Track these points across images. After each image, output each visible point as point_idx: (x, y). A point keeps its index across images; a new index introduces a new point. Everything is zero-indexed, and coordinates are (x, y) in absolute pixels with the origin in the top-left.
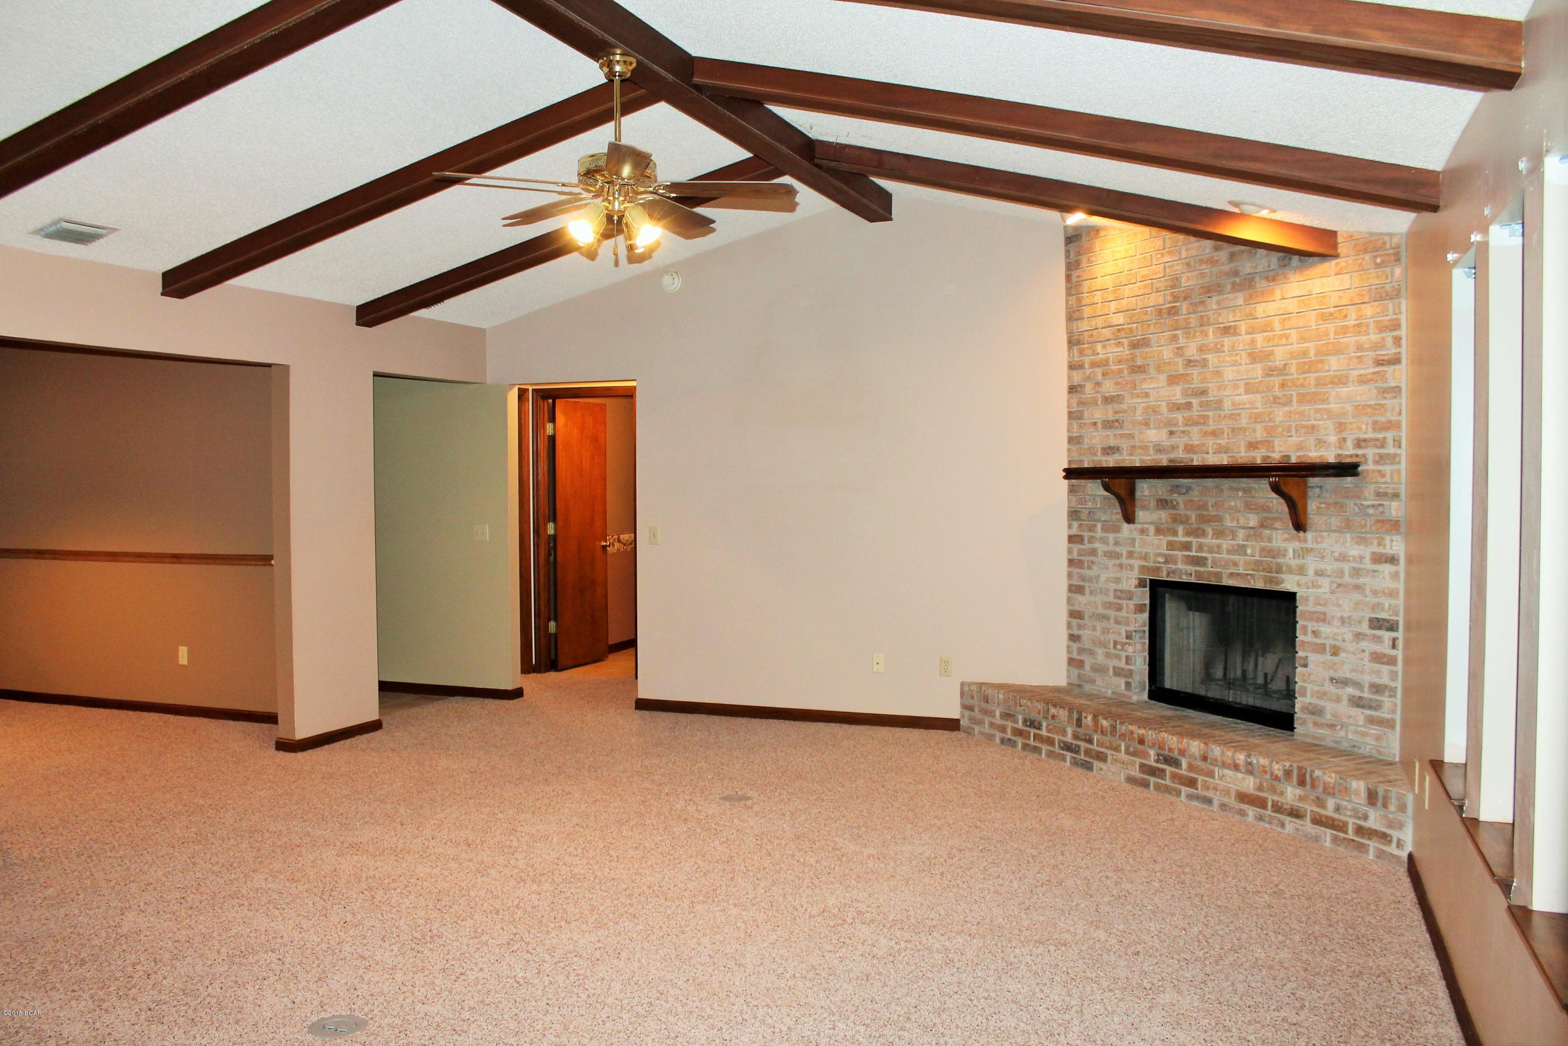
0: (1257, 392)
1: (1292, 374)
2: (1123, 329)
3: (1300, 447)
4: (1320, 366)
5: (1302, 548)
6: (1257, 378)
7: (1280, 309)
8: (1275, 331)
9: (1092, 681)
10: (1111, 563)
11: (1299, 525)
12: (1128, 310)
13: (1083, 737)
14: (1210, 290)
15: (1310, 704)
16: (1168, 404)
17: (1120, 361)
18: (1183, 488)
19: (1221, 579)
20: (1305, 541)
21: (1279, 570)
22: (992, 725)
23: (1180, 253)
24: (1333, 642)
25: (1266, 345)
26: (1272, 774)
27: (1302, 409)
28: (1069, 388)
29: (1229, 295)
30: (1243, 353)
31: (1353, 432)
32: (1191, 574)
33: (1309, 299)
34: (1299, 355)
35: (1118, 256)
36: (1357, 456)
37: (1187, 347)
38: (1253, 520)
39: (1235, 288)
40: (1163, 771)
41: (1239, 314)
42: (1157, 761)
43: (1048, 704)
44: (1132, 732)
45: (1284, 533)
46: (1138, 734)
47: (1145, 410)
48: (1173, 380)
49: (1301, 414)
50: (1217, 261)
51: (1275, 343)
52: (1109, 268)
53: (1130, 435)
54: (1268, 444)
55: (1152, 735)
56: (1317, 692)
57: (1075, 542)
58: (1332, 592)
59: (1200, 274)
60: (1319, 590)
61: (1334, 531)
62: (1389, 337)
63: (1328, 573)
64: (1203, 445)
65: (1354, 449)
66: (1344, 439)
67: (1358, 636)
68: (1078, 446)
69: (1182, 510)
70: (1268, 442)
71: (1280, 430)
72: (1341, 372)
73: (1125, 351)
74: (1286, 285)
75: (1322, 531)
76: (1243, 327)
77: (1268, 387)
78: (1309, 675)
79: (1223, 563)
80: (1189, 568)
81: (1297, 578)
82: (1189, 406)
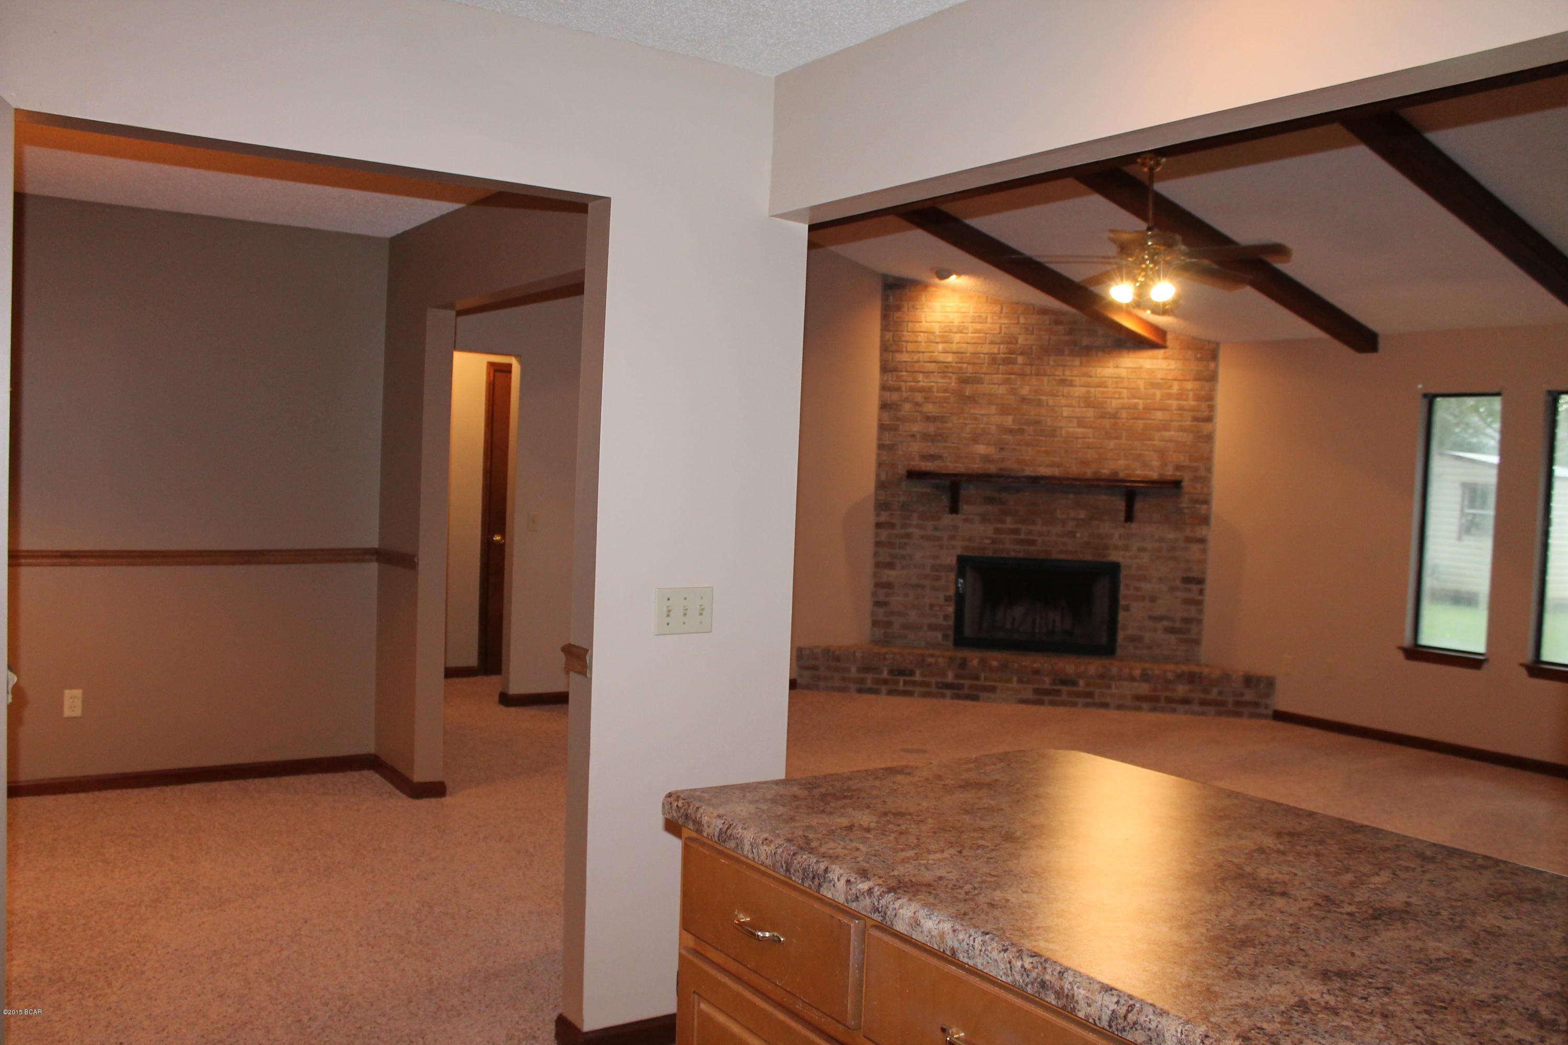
0: (1091, 427)
1: (1123, 419)
2: (951, 366)
3: (1127, 467)
4: (1147, 416)
5: (1127, 533)
6: (1091, 418)
7: (1115, 374)
8: (1108, 388)
10: (927, 544)
11: (1129, 518)
12: (958, 353)
13: (968, 677)
14: (1046, 351)
15: (1132, 635)
16: (999, 428)
17: (946, 391)
19: (1051, 554)
20: (1130, 529)
21: (1107, 547)
24: (1151, 594)
25: (1100, 397)
27: (1130, 442)
28: (881, 405)
29: (1067, 358)
30: (1078, 399)
31: (1173, 461)
32: (1019, 552)
33: (1139, 371)
34: (1130, 407)
37: (1021, 388)
38: (1082, 514)
39: (1072, 353)
40: (1060, 691)
41: (1075, 372)
42: (1054, 684)
44: (1026, 667)
46: (1032, 667)
47: (974, 430)
48: (1003, 411)
49: (1130, 446)
51: (1108, 396)
52: (938, 317)
53: (954, 447)
56: (1138, 627)
57: (883, 528)
58: (1152, 562)
59: (1039, 338)
60: (1141, 561)
61: (1155, 523)
62: (1204, 405)
63: (1149, 549)
64: (1036, 461)
66: (1166, 465)
67: (1173, 589)
68: (890, 452)
69: (1011, 506)
70: (1099, 462)
71: (1111, 454)
72: (1164, 422)
73: (953, 384)
74: (1120, 359)
75: (1146, 522)
76: (1079, 381)
77: (1100, 425)
78: (1131, 616)
79: (1053, 544)
80: (1018, 547)
81: (1122, 553)
82: (1021, 431)
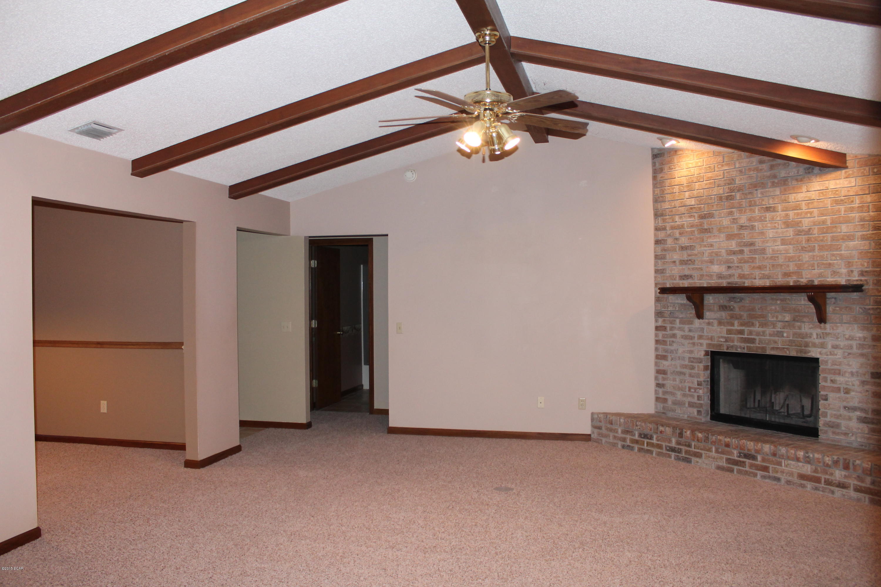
0: (790, 244)
1: (815, 234)
2: (694, 208)
3: (820, 275)
4: (834, 229)
5: (823, 333)
6: (790, 236)
7: (806, 197)
8: (802, 210)
10: (686, 342)
11: (822, 319)
12: (698, 197)
13: (684, 444)
14: (754, 186)
15: (830, 421)
16: (727, 251)
17: (692, 226)
18: (738, 299)
19: (766, 350)
20: (825, 329)
21: (807, 345)
22: (615, 437)
23: (735, 165)
24: (845, 386)
25: (796, 218)
26: (824, 463)
27: (821, 254)
28: (655, 241)
29: (770, 189)
30: (780, 222)
31: (858, 267)
32: (744, 348)
33: (826, 192)
34: (819, 223)
35: (690, 166)
36: (861, 280)
37: (740, 218)
38: (788, 317)
39: (774, 185)
41: (777, 200)
42: (739, 457)
43: (657, 424)
44: (720, 440)
45: (809, 325)
47: (711, 254)
48: (730, 237)
49: (822, 257)
50: (761, 170)
51: (802, 216)
52: (684, 172)
53: (699, 268)
54: (799, 274)
56: (835, 415)
57: (660, 330)
58: (845, 358)
59: (749, 177)
60: (835, 357)
61: (845, 323)
63: (842, 347)
64: (752, 274)
65: (858, 276)
66: (852, 271)
67: (864, 383)
68: (662, 275)
69: (737, 311)
70: (799, 272)
71: (806, 266)
72: (848, 233)
73: (696, 221)
74: (810, 184)
75: (837, 323)
76: (780, 207)
77: (797, 242)
78: (829, 405)
79: (767, 342)
80: (743, 345)
81: (819, 350)
82: (741, 252)
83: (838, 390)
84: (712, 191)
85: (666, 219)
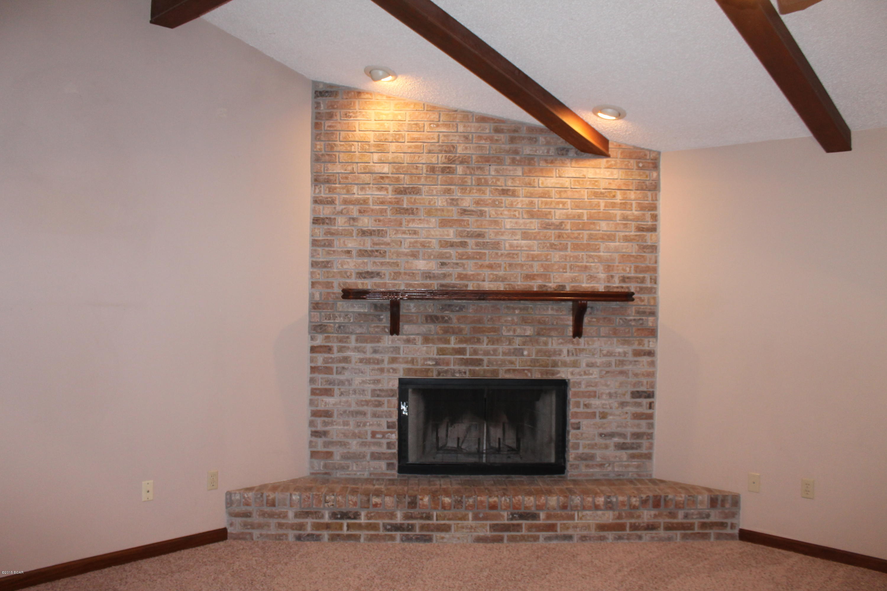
0: (535, 239)
1: (567, 230)
2: (387, 177)
3: (574, 280)
4: (592, 226)
5: (576, 349)
6: (535, 229)
7: (558, 183)
8: (552, 198)
9: (343, 468)
10: (367, 368)
11: (578, 332)
12: (394, 163)
13: (419, 516)
14: (487, 160)
15: (583, 453)
16: (440, 241)
17: (382, 203)
18: (457, 307)
19: (498, 374)
20: (578, 344)
21: (555, 364)
22: (280, 526)
23: (457, 127)
24: (602, 410)
25: (543, 207)
27: (576, 254)
28: (313, 220)
29: (508, 167)
30: (521, 210)
31: (619, 272)
32: (465, 373)
33: (582, 181)
34: (574, 217)
35: (384, 117)
36: (622, 287)
37: (462, 200)
38: (529, 331)
39: (513, 162)
40: (519, 525)
41: (518, 182)
42: (512, 519)
43: (368, 495)
44: (482, 502)
45: (558, 340)
46: (489, 502)
47: (413, 244)
48: (444, 223)
49: (576, 257)
50: (497, 140)
51: (552, 206)
52: (373, 125)
53: (393, 263)
54: (545, 277)
55: (505, 500)
56: (589, 445)
57: (317, 352)
58: (601, 377)
59: (479, 147)
60: (591, 377)
61: (603, 337)
62: (648, 214)
63: (598, 365)
64: (479, 274)
65: (620, 283)
66: (612, 277)
67: (623, 404)
68: (325, 270)
69: (455, 323)
70: (546, 275)
71: (556, 267)
72: (609, 233)
73: (390, 195)
74: (563, 168)
75: (593, 337)
76: (522, 191)
77: (545, 237)
78: (582, 434)
79: (499, 363)
80: (463, 368)
81: (571, 369)
82: (464, 244)
83: (594, 415)
84: (419, 157)
85: (335, 188)
